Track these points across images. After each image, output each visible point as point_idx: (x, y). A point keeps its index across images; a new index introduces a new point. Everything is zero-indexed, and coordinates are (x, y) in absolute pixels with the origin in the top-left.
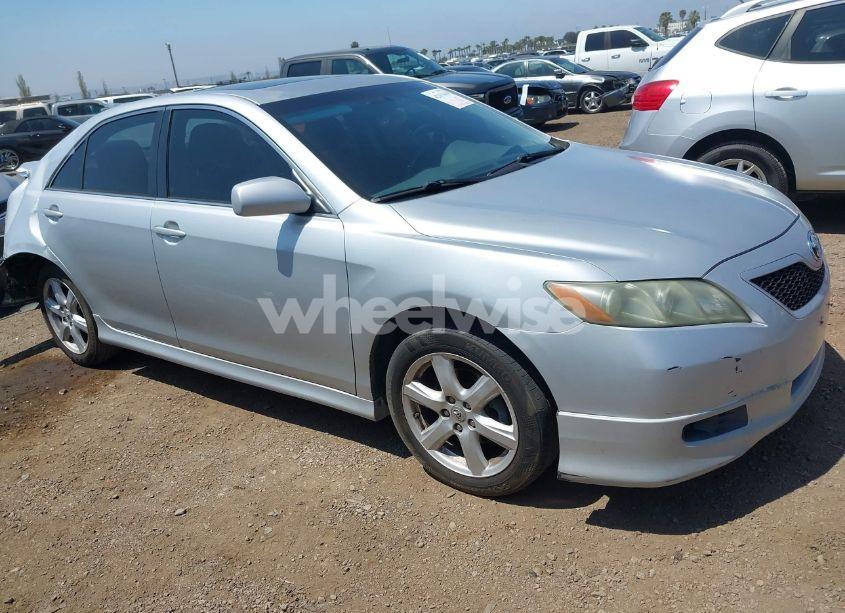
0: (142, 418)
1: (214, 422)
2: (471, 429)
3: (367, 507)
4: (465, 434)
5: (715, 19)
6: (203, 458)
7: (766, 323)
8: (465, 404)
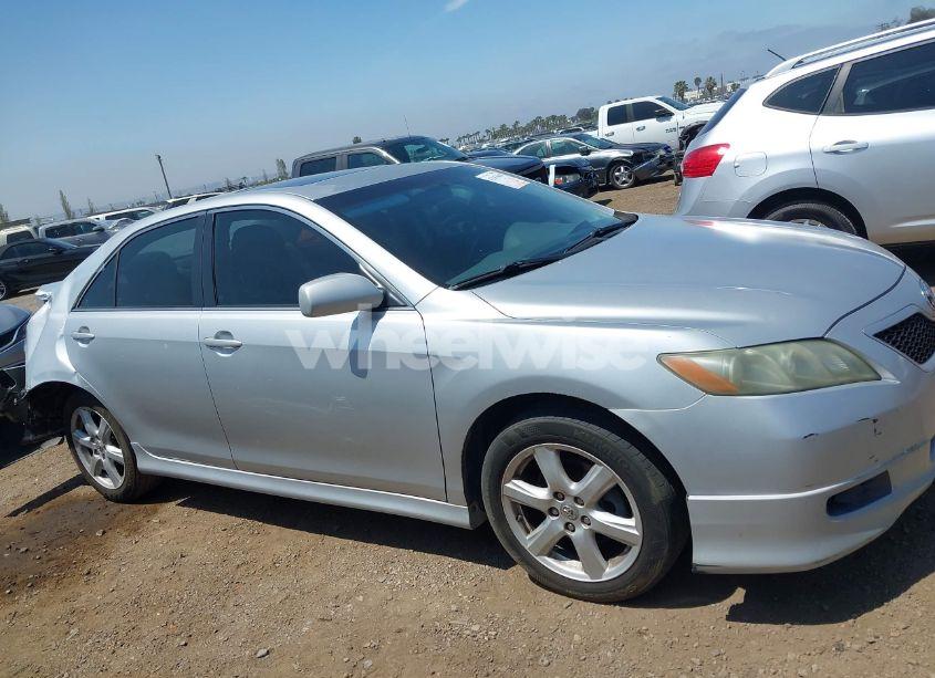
0: (197, 553)
1: (280, 550)
2: (585, 527)
3: (476, 628)
4: (579, 534)
5: (759, 78)
6: (276, 591)
7: (898, 379)
8: (576, 499)
